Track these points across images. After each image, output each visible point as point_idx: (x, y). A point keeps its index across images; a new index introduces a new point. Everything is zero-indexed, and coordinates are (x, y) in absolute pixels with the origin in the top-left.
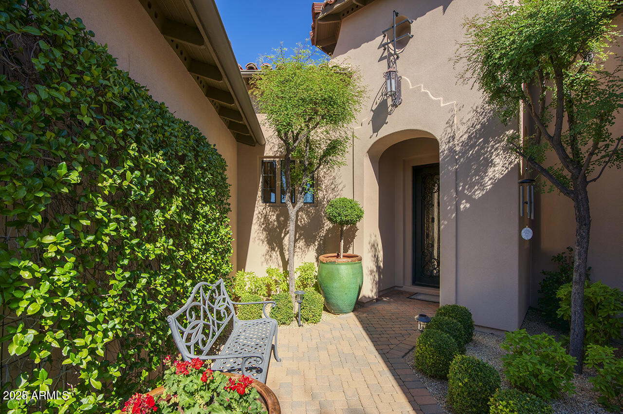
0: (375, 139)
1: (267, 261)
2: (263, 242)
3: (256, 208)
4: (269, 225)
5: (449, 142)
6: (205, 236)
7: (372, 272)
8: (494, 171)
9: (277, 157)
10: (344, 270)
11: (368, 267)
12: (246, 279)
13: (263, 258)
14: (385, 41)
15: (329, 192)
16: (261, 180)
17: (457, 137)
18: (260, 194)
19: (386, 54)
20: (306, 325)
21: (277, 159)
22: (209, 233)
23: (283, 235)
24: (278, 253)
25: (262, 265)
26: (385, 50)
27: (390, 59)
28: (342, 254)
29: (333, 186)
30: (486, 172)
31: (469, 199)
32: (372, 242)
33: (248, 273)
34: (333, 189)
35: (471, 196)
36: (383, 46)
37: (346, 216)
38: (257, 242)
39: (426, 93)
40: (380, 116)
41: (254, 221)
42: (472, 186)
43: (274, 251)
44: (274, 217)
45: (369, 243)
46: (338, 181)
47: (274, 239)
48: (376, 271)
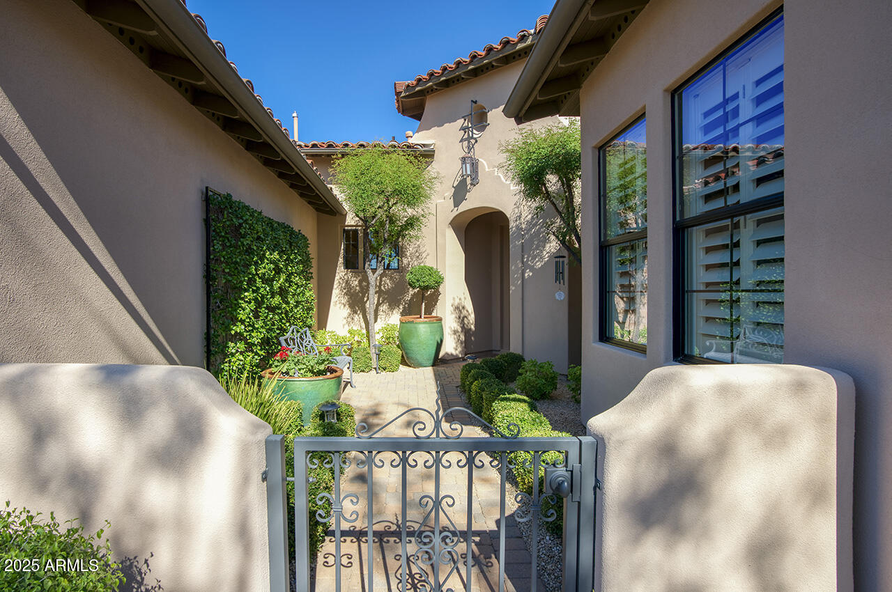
0: (455, 213)
1: (348, 323)
2: (345, 306)
3: (337, 274)
4: (351, 289)
5: (516, 221)
6: (296, 297)
7: (455, 332)
8: (550, 247)
9: (360, 226)
10: (423, 329)
11: (450, 328)
12: (328, 337)
13: (345, 321)
14: (466, 124)
15: (414, 259)
16: (342, 248)
17: (523, 217)
18: (341, 260)
19: (466, 136)
20: (384, 373)
21: (360, 228)
22: (299, 294)
23: (365, 299)
24: (361, 316)
25: (344, 327)
26: (465, 132)
27: (469, 141)
28: (423, 316)
29: (417, 254)
30: (544, 247)
31: (532, 269)
32: (456, 304)
33: (329, 332)
34: (418, 257)
35: (533, 266)
36: (464, 129)
37: (424, 282)
38: (338, 305)
39: (499, 177)
40: (460, 193)
41: (335, 286)
42: (534, 258)
43: (356, 313)
44: (357, 283)
45: (452, 306)
46: (422, 249)
47: (356, 302)
48: (462, 332)
